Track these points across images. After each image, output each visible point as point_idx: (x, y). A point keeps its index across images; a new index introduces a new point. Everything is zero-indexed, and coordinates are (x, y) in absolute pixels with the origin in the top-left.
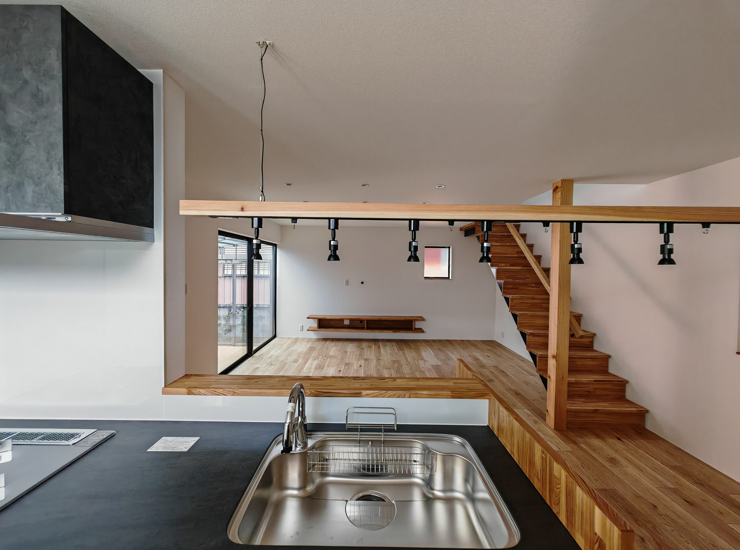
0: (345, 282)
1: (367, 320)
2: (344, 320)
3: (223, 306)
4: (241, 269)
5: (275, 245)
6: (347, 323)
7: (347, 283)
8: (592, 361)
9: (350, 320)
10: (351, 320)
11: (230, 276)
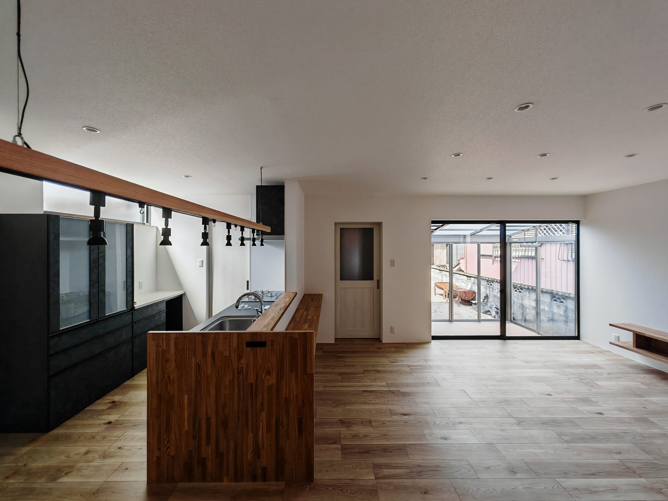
3: (545, 290)
5: (578, 222)
11: (532, 258)
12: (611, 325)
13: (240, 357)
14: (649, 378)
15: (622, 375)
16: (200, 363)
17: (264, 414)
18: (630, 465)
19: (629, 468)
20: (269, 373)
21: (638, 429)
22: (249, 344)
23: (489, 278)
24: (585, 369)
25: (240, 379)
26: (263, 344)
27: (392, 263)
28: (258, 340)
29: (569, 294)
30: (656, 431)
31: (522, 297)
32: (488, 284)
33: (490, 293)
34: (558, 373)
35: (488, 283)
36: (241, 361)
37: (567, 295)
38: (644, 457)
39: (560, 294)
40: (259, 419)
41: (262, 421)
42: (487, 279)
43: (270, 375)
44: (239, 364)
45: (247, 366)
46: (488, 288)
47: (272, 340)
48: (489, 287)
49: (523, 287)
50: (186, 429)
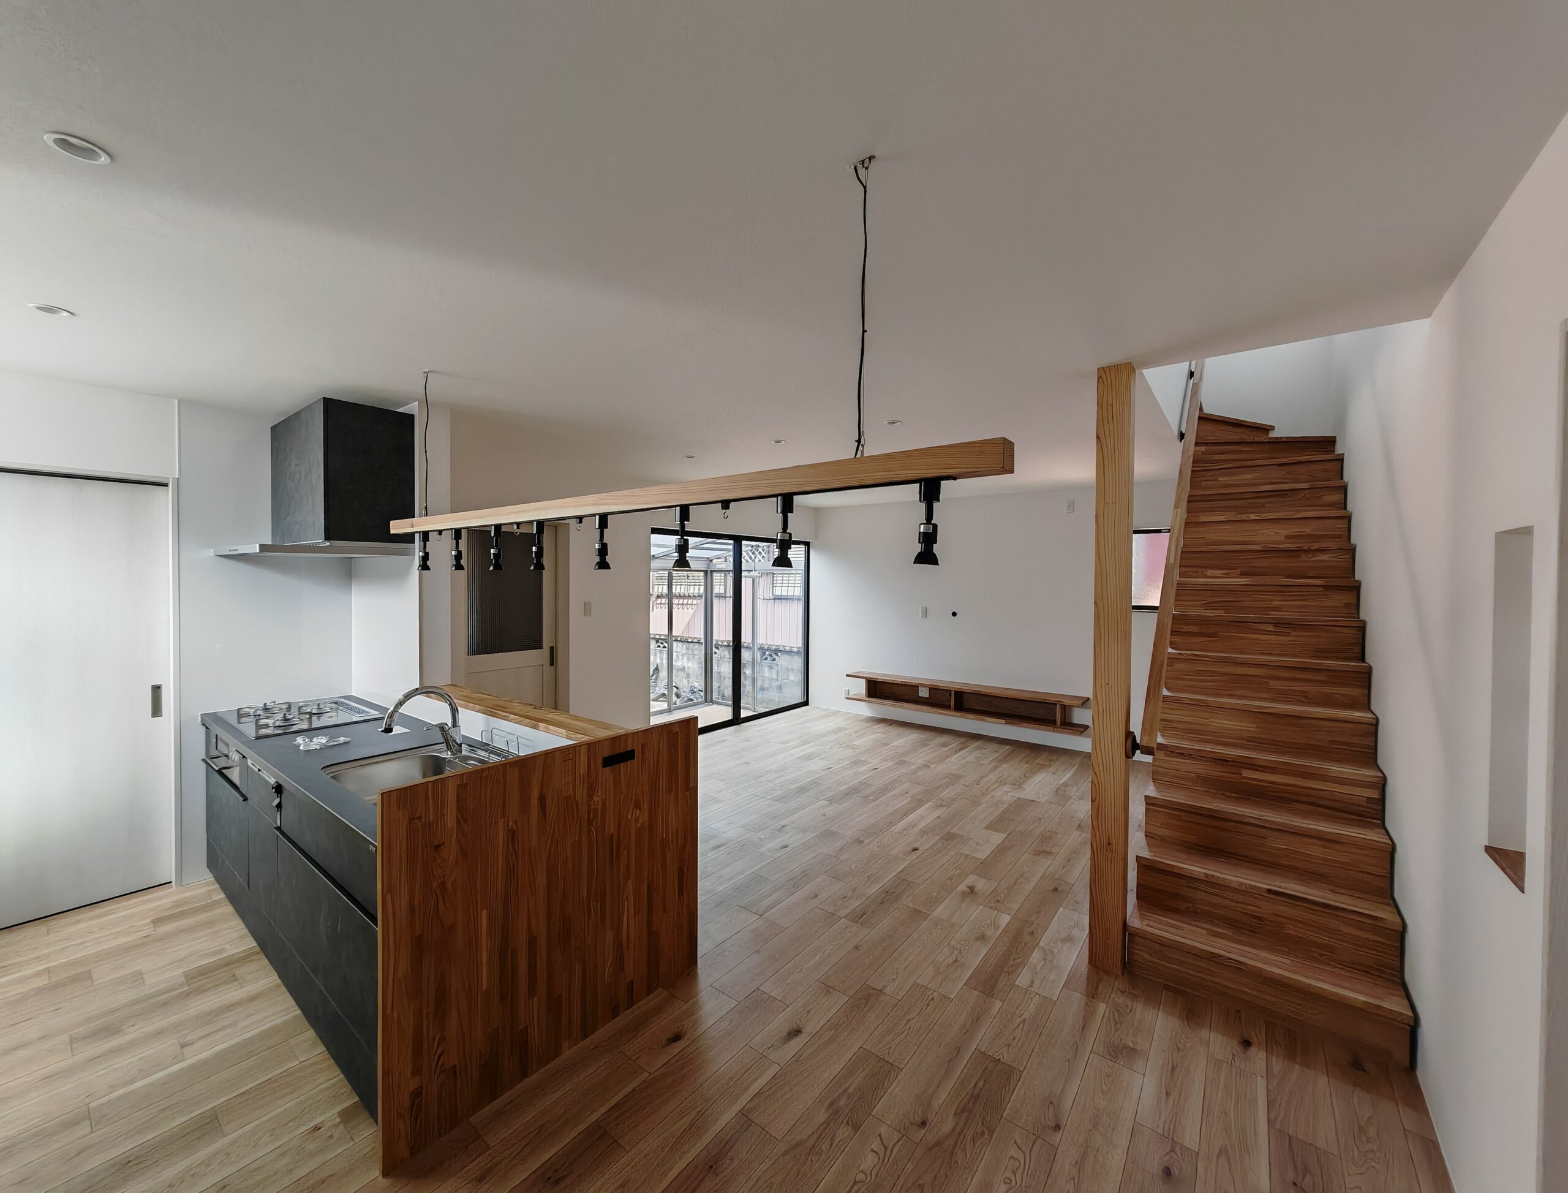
0: (922, 611)
1: (955, 692)
2: (918, 687)
4: (788, 586)
5: (807, 544)
6: (924, 693)
7: (925, 613)
8: (1324, 847)
9: (930, 688)
10: (934, 690)
12: (848, 675)
13: (591, 789)
14: (881, 728)
15: (864, 731)
16: (515, 828)
17: (630, 883)
18: (917, 797)
19: (918, 800)
20: (638, 806)
21: (903, 770)
22: (609, 761)
23: (660, 635)
24: (836, 733)
25: (592, 834)
26: (629, 756)
27: (587, 609)
28: (622, 750)
29: (784, 646)
30: (913, 767)
31: (718, 660)
32: (659, 646)
33: (662, 663)
34: (819, 745)
35: (658, 644)
36: (594, 797)
37: (781, 648)
38: (920, 788)
39: (773, 648)
40: (623, 895)
41: (627, 899)
42: (657, 637)
43: (640, 809)
44: (590, 805)
45: (604, 803)
46: (658, 655)
47: (642, 745)
48: (661, 652)
49: (721, 643)
50: (485, 988)
